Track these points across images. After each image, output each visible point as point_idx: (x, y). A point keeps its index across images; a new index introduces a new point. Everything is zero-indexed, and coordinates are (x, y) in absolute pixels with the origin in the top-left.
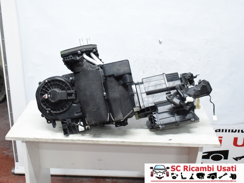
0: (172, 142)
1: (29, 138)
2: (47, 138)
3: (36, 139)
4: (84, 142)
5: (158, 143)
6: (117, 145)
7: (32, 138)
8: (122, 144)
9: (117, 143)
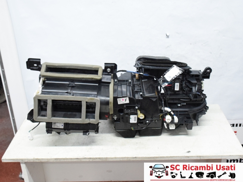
0: (191, 155)
1: (28, 159)
2: (49, 158)
3: (37, 159)
4: (91, 160)
5: (175, 157)
6: (128, 161)
7: (31, 159)
8: (134, 159)
9: (128, 160)
